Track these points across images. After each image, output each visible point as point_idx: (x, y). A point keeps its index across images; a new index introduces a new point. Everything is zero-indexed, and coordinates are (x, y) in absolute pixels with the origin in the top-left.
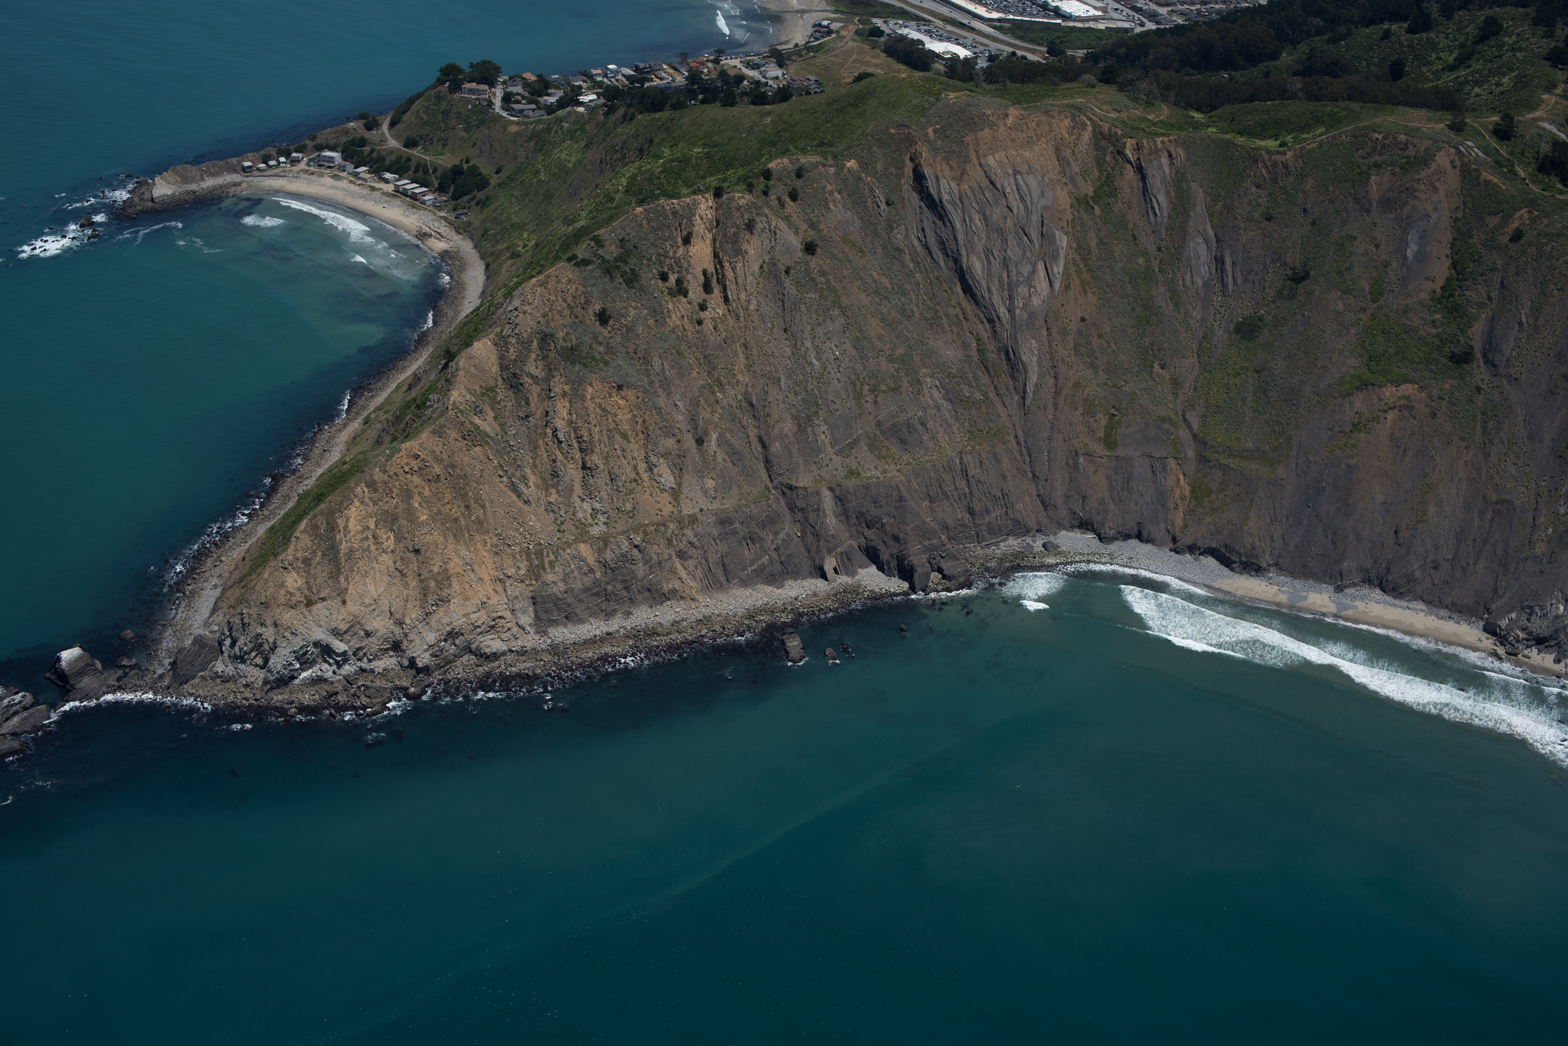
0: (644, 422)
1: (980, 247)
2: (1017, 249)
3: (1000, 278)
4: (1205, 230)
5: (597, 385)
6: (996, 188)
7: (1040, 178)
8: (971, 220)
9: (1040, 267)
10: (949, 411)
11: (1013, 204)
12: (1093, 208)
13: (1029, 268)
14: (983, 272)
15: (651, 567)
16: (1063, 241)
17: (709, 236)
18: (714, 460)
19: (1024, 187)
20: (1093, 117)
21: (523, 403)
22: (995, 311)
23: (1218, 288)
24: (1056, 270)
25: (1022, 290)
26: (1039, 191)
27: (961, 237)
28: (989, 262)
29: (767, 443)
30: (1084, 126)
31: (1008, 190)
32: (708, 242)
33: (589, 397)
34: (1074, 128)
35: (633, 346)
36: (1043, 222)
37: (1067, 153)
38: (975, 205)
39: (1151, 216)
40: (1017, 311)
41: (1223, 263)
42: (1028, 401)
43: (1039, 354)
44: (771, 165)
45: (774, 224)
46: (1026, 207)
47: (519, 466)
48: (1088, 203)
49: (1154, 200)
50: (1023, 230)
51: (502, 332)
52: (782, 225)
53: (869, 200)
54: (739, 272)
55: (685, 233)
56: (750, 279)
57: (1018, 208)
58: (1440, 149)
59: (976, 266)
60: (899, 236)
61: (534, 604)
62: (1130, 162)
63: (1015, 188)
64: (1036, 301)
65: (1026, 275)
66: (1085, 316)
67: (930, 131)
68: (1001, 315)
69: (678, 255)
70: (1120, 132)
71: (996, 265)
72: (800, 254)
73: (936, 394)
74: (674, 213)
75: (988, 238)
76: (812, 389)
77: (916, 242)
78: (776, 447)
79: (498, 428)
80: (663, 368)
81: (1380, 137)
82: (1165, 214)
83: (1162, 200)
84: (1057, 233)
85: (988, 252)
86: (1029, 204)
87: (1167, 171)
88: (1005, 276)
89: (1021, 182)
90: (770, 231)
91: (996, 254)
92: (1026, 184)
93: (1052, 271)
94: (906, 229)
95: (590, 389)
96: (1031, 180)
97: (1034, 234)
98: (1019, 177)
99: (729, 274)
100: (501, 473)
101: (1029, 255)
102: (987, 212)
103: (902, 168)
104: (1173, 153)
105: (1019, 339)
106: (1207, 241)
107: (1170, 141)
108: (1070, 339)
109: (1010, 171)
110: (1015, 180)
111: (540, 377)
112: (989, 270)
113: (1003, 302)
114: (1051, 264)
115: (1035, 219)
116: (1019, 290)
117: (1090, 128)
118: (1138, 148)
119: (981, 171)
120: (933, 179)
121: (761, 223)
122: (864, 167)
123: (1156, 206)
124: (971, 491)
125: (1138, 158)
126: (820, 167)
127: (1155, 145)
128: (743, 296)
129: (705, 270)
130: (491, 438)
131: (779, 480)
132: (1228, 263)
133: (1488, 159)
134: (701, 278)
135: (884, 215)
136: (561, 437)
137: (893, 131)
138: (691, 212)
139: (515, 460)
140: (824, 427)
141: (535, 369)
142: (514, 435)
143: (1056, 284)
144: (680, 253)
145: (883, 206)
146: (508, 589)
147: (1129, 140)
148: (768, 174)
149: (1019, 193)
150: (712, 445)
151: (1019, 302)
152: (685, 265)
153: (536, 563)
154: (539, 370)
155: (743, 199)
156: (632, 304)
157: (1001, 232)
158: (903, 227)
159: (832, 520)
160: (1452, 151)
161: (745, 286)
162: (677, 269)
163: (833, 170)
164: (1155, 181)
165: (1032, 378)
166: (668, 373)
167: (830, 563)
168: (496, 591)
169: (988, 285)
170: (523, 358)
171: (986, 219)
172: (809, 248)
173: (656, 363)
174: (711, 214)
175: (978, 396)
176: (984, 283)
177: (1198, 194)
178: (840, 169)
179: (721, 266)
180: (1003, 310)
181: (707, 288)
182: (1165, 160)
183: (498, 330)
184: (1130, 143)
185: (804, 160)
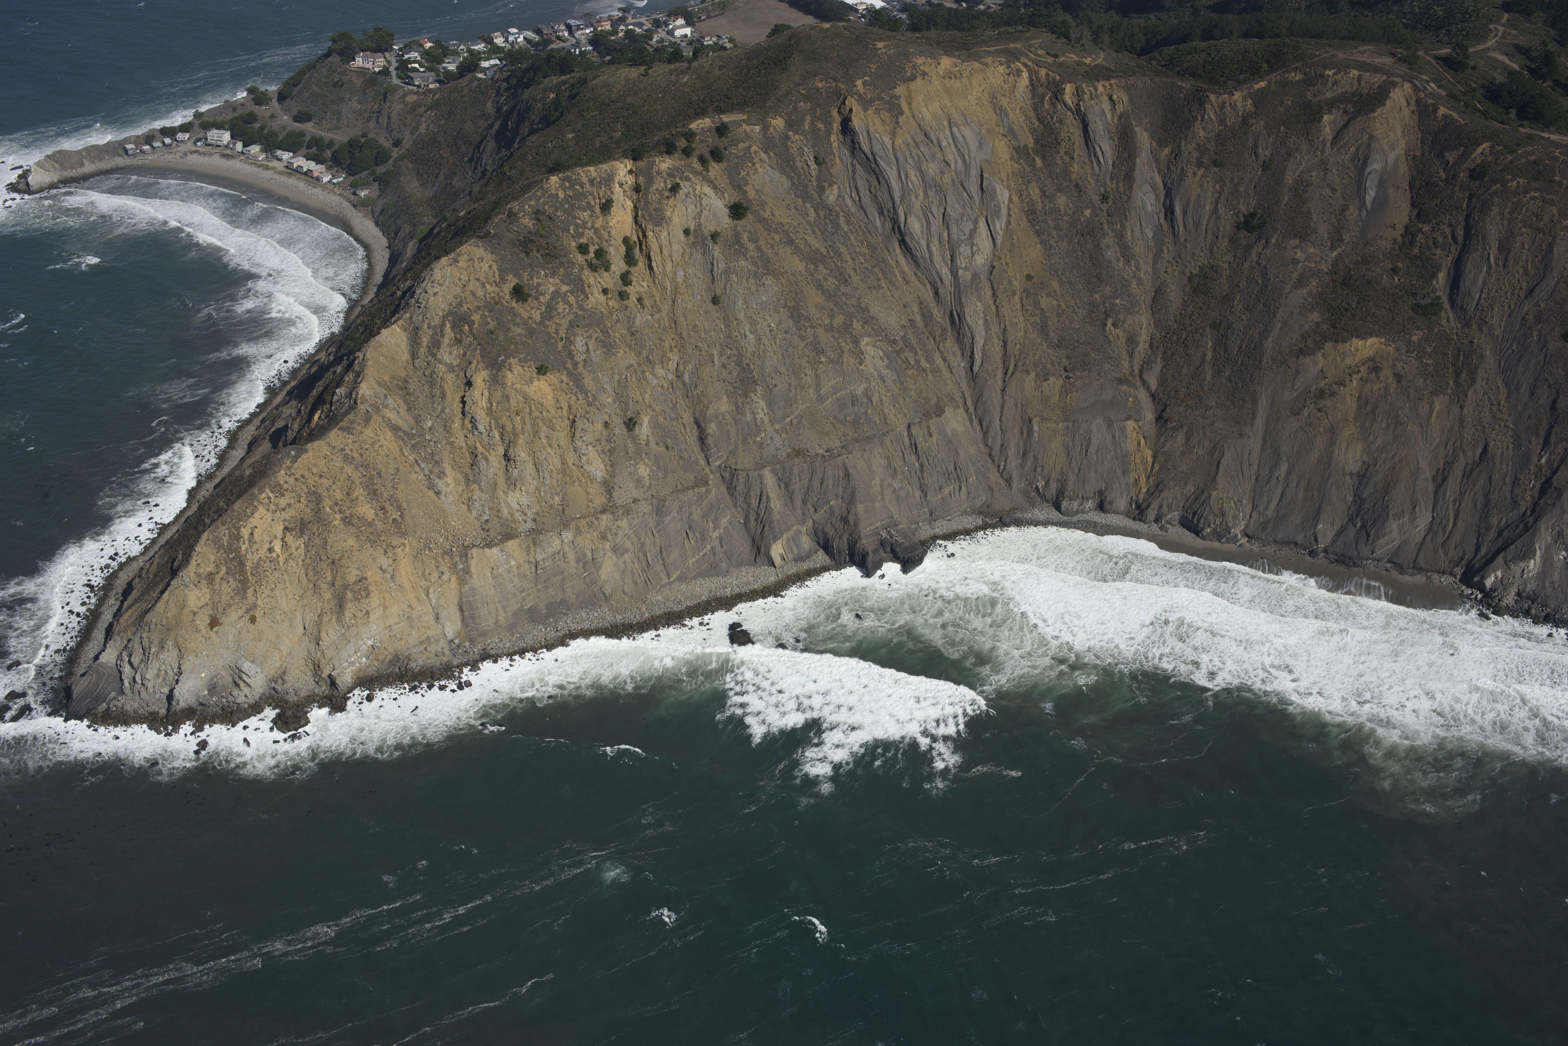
0: (570, 407)
1: (917, 204)
2: (957, 206)
3: (940, 236)
4: (1152, 178)
5: (517, 369)
6: (932, 142)
7: (977, 130)
8: (907, 177)
9: (982, 224)
10: (894, 382)
11: (950, 158)
12: (1034, 159)
13: (970, 226)
14: (922, 233)
15: (584, 565)
16: (1003, 195)
17: (629, 204)
18: (647, 445)
19: (961, 139)
20: (1029, 63)
21: (438, 393)
22: (937, 272)
23: (1169, 239)
24: (998, 227)
25: (965, 249)
26: (977, 144)
27: (897, 195)
28: (928, 221)
29: (703, 424)
30: (1019, 72)
31: (944, 144)
32: (630, 211)
33: (509, 384)
34: (1009, 74)
35: (554, 326)
36: (982, 176)
37: (1004, 102)
38: (910, 161)
39: (1095, 165)
40: (961, 272)
41: (1173, 212)
42: (976, 368)
43: (985, 316)
44: (693, 126)
45: (698, 188)
46: (964, 161)
47: (436, 462)
48: (1028, 154)
49: (1097, 148)
50: (963, 186)
51: (411, 318)
52: (707, 190)
53: (798, 159)
54: (665, 242)
55: (603, 201)
56: (675, 247)
57: (956, 163)
58: (1395, 84)
59: (915, 225)
60: (832, 196)
61: (462, 610)
62: (1070, 109)
63: (951, 141)
64: (980, 260)
65: (967, 232)
66: (1032, 274)
67: (859, 83)
68: (944, 277)
69: (597, 226)
70: (1058, 78)
71: (936, 223)
72: (727, 220)
73: (879, 363)
74: (592, 182)
75: (926, 195)
76: (748, 364)
77: (849, 202)
78: (712, 428)
79: (412, 421)
80: (588, 350)
81: (1331, 73)
82: (1110, 162)
83: (1106, 148)
84: (998, 188)
85: (926, 211)
86: (967, 157)
87: (1110, 117)
88: (945, 234)
89: (958, 135)
90: (695, 196)
91: (934, 212)
92: (964, 137)
93: (995, 227)
94: (839, 188)
95: (509, 375)
96: (966, 131)
97: (974, 189)
98: (955, 129)
99: (653, 245)
100: (417, 469)
101: (969, 211)
102: (924, 167)
103: (830, 124)
104: (1115, 97)
105: (963, 301)
106: (1154, 189)
107: (1111, 85)
108: (1017, 298)
109: (946, 123)
110: (952, 132)
111: (455, 364)
112: (929, 228)
113: (945, 261)
114: (993, 221)
115: (974, 173)
116: (962, 250)
117: (1025, 75)
118: (1078, 93)
119: (914, 123)
120: (865, 134)
121: (685, 187)
122: (792, 125)
123: (1099, 154)
124: (922, 466)
125: (1078, 105)
126: (744, 126)
127: (1096, 89)
128: (669, 267)
129: (626, 240)
130: (405, 433)
131: (718, 463)
132: (1178, 210)
133: (1443, 93)
134: (623, 249)
135: (814, 175)
136: (481, 428)
137: (820, 85)
138: (609, 179)
139: (432, 455)
140: (763, 404)
141: (449, 355)
142: (430, 428)
143: (999, 241)
144: (599, 223)
145: (813, 166)
146: (431, 596)
147: (1068, 85)
148: (690, 136)
149: (956, 146)
150: (644, 429)
151: (961, 262)
152: (606, 236)
153: (461, 566)
154: (453, 357)
155: (665, 164)
156: (551, 280)
157: (939, 188)
158: (835, 187)
159: (776, 504)
160: (1407, 85)
161: (671, 256)
162: (597, 240)
163: (757, 128)
164: (1098, 128)
165: (980, 342)
166: (592, 353)
167: (777, 550)
168: (419, 599)
169: (928, 246)
170: (435, 344)
171: (923, 175)
172: (737, 211)
173: (579, 343)
174: (630, 180)
175: (924, 364)
176: (923, 243)
177: (1143, 139)
178: (766, 128)
179: (645, 236)
180: (945, 272)
181: (630, 259)
182: (1106, 105)
183: (407, 315)
184: (1069, 89)
185: (726, 118)
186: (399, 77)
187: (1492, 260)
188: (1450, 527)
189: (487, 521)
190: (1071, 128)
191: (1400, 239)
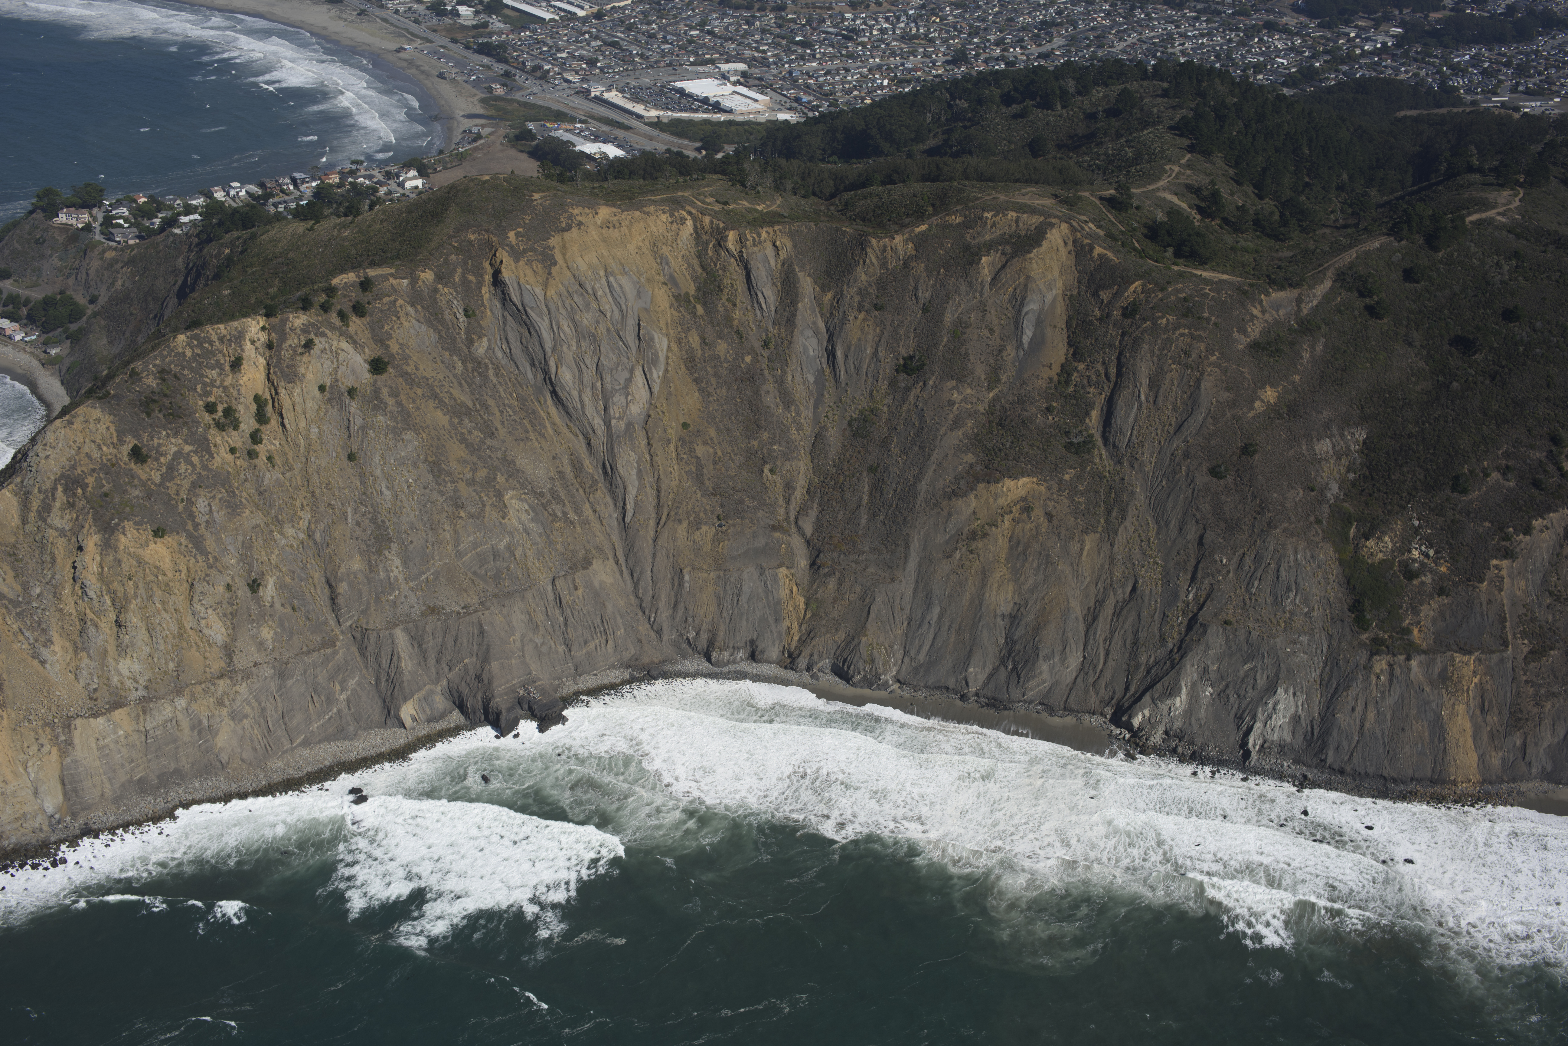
0: (188, 570)
1: (569, 354)
2: (611, 355)
3: (593, 386)
4: (814, 323)
5: (131, 532)
6: (587, 292)
7: (635, 278)
8: (559, 327)
9: (638, 372)
10: (540, 535)
11: (606, 308)
12: (695, 307)
13: (626, 375)
14: (574, 383)
15: (200, 732)
16: (661, 343)
17: (262, 361)
18: (271, 606)
19: (618, 289)
20: (694, 211)
21: (48, 559)
22: (589, 423)
23: (830, 384)
24: (655, 375)
25: (619, 399)
26: (635, 293)
27: (548, 346)
28: (580, 371)
29: (333, 584)
30: (683, 220)
31: (600, 293)
32: (262, 368)
33: (122, 548)
34: (672, 223)
35: (175, 487)
36: (639, 325)
37: (665, 250)
38: (563, 311)
39: (758, 312)
40: (614, 422)
41: (834, 356)
42: (628, 519)
43: (639, 465)
44: (335, 281)
45: (335, 343)
46: (621, 310)
47: (43, 630)
48: (689, 301)
49: (760, 295)
50: (619, 335)
51: (22, 482)
52: (344, 345)
53: (447, 312)
54: (297, 399)
55: (233, 359)
56: (309, 404)
57: (612, 312)
58: (1052, 225)
59: (567, 377)
60: (481, 348)
61: (63, 784)
62: (733, 256)
63: (607, 290)
64: (635, 410)
65: (622, 382)
66: (688, 422)
67: (511, 234)
68: (596, 427)
69: (226, 384)
70: (721, 225)
71: (589, 374)
72: (367, 375)
73: (524, 517)
74: (221, 339)
75: (579, 345)
76: (383, 521)
77: (500, 355)
78: (343, 588)
79: (19, 588)
80: (211, 511)
81: (989, 215)
82: (773, 308)
83: (769, 294)
84: (656, 336)
85: (579, 361)
86: (624, 307)
87: (773, 263)
88: (599, 384)
89: (615, 284)
90: (331, 352)
91: (588, 362)
92: (621, 286)
93: (651, 375)
94: (489, 340)
95: (123, 539)
96: (624, 281)
97: (631, 339)
98: (611, 279)
99: (286, 402)
100: (21, 638)
101: (625, 360)
102: (577, 318)
103: (482, 276)
104: (778, 243)
105: (616, 451)
106: (817, 333)
107: (775, 231)
108: (672, 447)
109: (602, 273)
110: (608, 282)
111: (67, 528)
112: (581, 379)
113: (598, 412)
114: (650, 369)
115: (631, 322)
116: (615, 399)
117: (689, 223)
118: (741, 240)
119: (569, 274)
120: (516, 285)
121: (320, 343)
122: (440, 278)
123: (762, 300)
124: (566, 620)
125: (741, 252)
126: (391, 280)
127: (759, 236)
128: (302, 424)
129: (257, 398)
130: (10, 601)
131: (349, 623)
132: (839, 354)
133: (1101, 233)
134: (253, 407)
135: (463, 327)
136: (91, 594)
137: (472, 237)
138: (239, 337)
139: (39, 623)
140: (397, 562)
141: (59, 519)
142: (39, 595)
143: (656, 389)
144: (229, 381)
145: (462, 318)
146: (30, 770)
147: (732, 232)
148: (331, 291)
149: (612, 295)
150: (269, 590)
151: (615, 412)
152: (235, 394)
153: (63, 738)
154: (65, 521)
155: (299, 320)
156: (173, 440)
157: (594, 338)
158: (485, 339)
159: (407, 664)
160: (1064, 226)
161: (304, 413)
162: (226, 398)
163: (405, 282)
164: (760, 274)
165: (632, 492)
166: (215, 514)
167: (407, 711)
168: (15, 774)
169: (580, 396)
170: (46, 509)
171: (576, 325)
172: (377, 366)
173: (201, 504)
174: (263, 337)
175: (572, 516)
176: (575, 394)
177: (806, 284)
178: (414, 281)
179: (277, 393)
180: (598, 423)
181: (261, 417)
182: (770, 251)
183: (19, 479)
184: (732, 236)
185: (372, 273)
186: (102, 233)
187: (1143, 397)
188: (1100, 667)
189: (95, 690)
190: (735, 276)
191: (1056, 378)
